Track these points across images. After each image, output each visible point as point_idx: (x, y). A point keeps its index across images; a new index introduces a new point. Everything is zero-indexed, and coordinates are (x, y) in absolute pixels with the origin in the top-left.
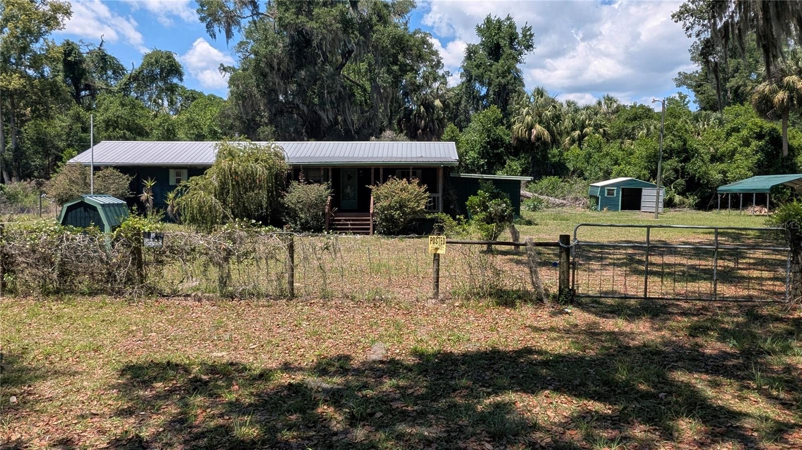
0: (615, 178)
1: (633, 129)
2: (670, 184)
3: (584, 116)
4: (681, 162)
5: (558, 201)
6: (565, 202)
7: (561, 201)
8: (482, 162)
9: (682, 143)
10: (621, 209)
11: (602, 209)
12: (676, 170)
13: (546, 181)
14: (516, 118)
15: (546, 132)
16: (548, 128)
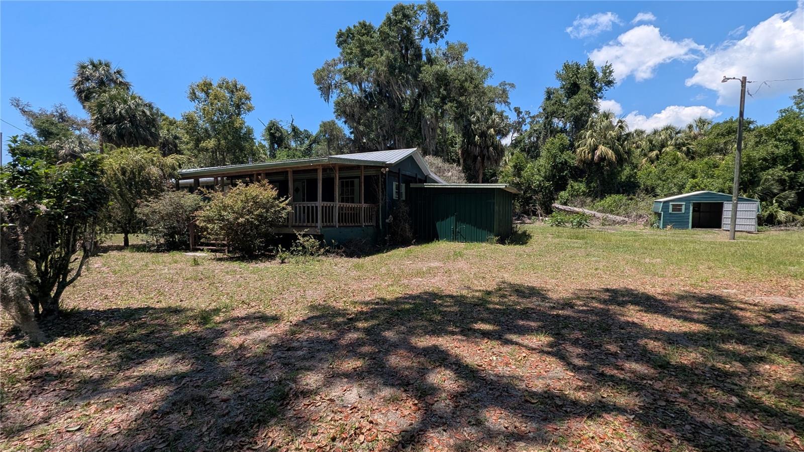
0: (687, 192)
1: (726, 143)
2: (772, 198)
3: (663, 137)
4: (789, 170)
5: (619, 218)
6: (627, 219)
7: (622, 218)
8: (547, 184)
9: (791, 148)
10: (693, 227)
11: (664, 226)
12: (781, 182)
13: (609, 200)
14: (580, 142)
15: (610, 152)
16: (612, 148)
